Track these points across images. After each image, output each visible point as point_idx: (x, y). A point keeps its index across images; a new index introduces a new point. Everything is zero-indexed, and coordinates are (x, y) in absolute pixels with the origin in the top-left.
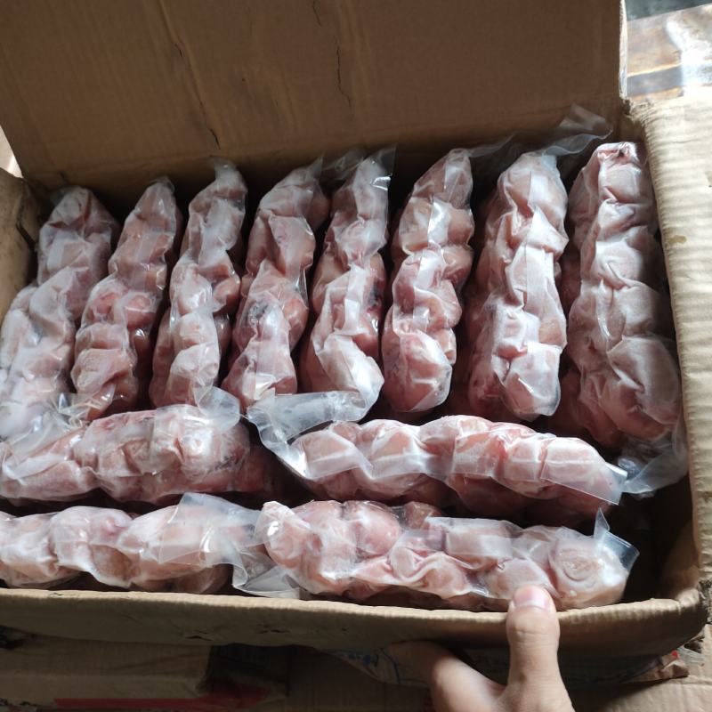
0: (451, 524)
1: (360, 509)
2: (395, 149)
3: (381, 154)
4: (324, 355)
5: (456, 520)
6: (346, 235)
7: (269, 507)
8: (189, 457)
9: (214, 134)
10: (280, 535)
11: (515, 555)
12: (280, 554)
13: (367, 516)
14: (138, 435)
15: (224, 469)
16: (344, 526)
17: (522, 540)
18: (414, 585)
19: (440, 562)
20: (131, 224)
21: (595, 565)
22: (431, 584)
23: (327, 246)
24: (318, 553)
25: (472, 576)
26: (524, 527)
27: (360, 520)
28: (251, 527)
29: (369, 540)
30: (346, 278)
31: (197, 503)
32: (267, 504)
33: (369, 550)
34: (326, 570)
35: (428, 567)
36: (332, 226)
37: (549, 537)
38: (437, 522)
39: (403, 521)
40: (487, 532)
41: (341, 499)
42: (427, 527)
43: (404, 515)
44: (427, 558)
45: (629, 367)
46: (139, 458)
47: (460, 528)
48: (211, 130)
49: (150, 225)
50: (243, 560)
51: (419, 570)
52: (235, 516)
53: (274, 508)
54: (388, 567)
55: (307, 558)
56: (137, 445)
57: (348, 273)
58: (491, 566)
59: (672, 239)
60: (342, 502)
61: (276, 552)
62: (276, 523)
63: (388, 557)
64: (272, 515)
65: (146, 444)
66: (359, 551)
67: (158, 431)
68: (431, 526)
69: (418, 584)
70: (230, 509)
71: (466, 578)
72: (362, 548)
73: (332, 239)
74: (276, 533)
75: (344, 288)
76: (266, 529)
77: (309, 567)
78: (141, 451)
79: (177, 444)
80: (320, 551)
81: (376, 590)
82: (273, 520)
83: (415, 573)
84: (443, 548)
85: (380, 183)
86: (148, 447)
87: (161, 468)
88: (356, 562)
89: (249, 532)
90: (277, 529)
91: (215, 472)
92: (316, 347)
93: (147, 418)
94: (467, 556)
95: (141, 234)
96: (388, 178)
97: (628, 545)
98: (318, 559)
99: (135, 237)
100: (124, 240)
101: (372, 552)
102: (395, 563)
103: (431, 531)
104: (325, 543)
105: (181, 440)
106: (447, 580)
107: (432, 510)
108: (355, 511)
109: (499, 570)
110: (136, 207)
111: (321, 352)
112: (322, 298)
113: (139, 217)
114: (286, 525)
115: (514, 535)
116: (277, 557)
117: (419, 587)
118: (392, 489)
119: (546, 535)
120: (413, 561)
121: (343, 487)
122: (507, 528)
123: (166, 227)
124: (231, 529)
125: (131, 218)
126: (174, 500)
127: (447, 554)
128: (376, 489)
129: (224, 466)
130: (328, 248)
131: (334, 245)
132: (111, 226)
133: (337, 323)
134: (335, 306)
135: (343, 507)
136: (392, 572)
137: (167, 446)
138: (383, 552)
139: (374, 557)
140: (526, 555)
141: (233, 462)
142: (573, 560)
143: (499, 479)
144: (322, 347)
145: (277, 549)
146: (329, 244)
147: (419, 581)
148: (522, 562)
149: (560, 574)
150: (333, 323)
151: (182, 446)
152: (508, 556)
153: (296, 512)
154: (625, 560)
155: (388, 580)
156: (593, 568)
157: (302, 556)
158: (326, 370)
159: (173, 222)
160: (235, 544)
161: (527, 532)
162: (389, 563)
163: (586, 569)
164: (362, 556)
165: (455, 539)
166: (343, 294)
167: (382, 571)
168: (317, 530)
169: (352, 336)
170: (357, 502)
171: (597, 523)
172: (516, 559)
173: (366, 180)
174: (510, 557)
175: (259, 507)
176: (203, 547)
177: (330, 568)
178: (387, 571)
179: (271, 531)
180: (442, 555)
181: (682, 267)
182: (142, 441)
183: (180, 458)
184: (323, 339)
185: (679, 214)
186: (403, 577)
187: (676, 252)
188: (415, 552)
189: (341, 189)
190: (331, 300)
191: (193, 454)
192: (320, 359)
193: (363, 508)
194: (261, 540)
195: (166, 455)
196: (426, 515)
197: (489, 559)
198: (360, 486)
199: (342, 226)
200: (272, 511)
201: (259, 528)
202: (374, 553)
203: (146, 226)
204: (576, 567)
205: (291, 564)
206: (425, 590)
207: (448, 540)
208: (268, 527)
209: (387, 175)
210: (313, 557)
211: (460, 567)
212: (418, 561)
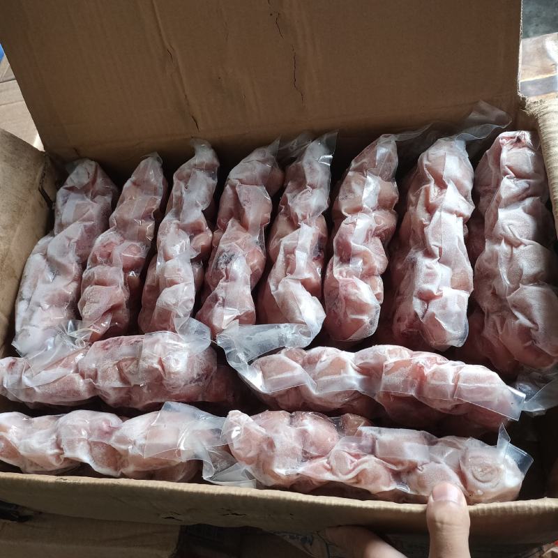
0: (380, 432)
1: (306, 418)
2: (337, 134)
3: (325, 137)
4: (278, 295)
5: (383, 429)
6: (297, 200)
7: (232, 415)
8: (170, 373)
9: (195, 120)
10: (241, 437)
11: (432, 459)
12: (241, 453)
13: (311, 424)
14: (129, 354)
15: (196, 383)
16: (293, 431)
17: (438, 447)
18: (349, 482)
19: (371, 463)
20: (128, 188)
21: (498, 470)
22: (363, 481)
23: (281, 209)
24: (272, 453)
25: (397, 476)
26: (439, 437)
27: (305, 427)
28: (218, 431)
29: (312, 444)
30: (297, 235)
31: (174, 410)
32: (231, 413)
33: (313, 452)
34: (278, 467)
35: (360, 468)
36: (285, 193)
37: (460, 446)
38: (368, 431)
39: (340, 429)
40: (409, 440)
41: (291, 410)
42: (360, 434)
43: (341, 424)
44: (360, 460)
45: (526, 310)
46: (130, 373)
47: (387, 436)
48: (193, 117)
49: (142, 190)
50: (211, 457)
51: (354, 469)
52: (205, 421)
53: (236, 416)
54: (328, 466)
55: (262, 457)
56: (129, 362)
57: (298, 230)
58: (413, 468)
60: (291, 413)
61: (238, 451)
62: (238, 428)
63: (328, 458)
64: (235, 421)
65: (135, 362)
66: (305, 452)
67: (146, 352)
68: (364, 433)
69: (352, 481)
70: (201, 416)
71: (391, 477)
72: (308, 451)
73: (286, 203)
74: (239, 436)
75: (295, 242)
76: (230, 433)
77: (263, 464)
78: (131, 367)
79: (160, 362)
80: (273, 451)
81: (318, 485)
82: (236, 426)
83: (350, 471)
84: (373, 452)
85: (324, 160)
86: (137, 364)
87: (147, 381)
88: (302, 461)
89: (217, 435)
90: (239, 432)
91: (189, 385)
92: (272, 288)
93: (138, 342)
94: (392, 459)
95: (135, 197)
96: (331, 156)
97: (525, 454)
98: (272, 458)
99: (131, 199)
100: (122, 202)
101: (315, 454)
102: (334, 463)
103: (363, 438)
104: (277, 445)
105: (163, 359)
106: (376, 478)
107: (363, 420)
108: (302, 420)
109: (419, 471)
110: (132, 176)
111: (275, 292)
112: (278, 249)
113: (134, 183)
114: (246, 430)
115: (431, 443)
116: (239, 456)
117: (353, 483)
118: (331, 403)
119: (457, 443)
120: (349, 462)
121: (291, 401)
122: (425, 437)
123: (155, 191)
124: (203, 432)
125: (128, 184)
126: (157, 407)
127: (376, 456)
128: (319, 403)
129: (197, 381)
130: (283, 210)
131: (288, 208)
132: (112, 190)
133: (289, 269)
134: (288, 255)
135: (291, 417)
136: (331, 470)
137: (152, 364)
138: (324, 453)
139: (316, 457)
140: (442, 460)
141: (204, 378)
142: (480, 465)
143: (419, 397)
144: (277, 288)
145: (237, 449)
146: (284, 207)
147: (353, 478)
148: (437, 465)
149: (470, 476)
150: (286, 269)
151: (164, 364)
152: (426, 460)
153: (254, 419)
154: (521, 466)
155: (328, 477)
156: (496, 472)
157: (258, 455)
158: (280, 307)
159: (161, 188)
160: (205, 444)
161: (441, 441)
162: (329, 463)
163: (491, 473)
164: (307, 457)
165: (383, 445)
166: (294, 246)
167: (323, 469)
168: (271, 434)
169: (301, 280)
170: (303, 413)
171: (499, 434)
172: (433, 463)
173: (313, 157)
174: (428, 461)
175: (225, 414)
176: (179, 446)
177: (281, 465)
178: (328, 470)
179: (234, 435)
180: (372, 457)
182: (133, 359)
183: (163, 376)
184: (278, 282)
186: (340, 475)
188: (349, 453)
189: (294, 164)
190: (284, 251)
191: (173, 371)
192: (275, 297)
193: (308, 418)
194: (226, 441)
195: (151, 371)
196: (358, 425)
197: (411, 462)
198: (305, 400)
199: (294, 193)
200: (235, 418)
201: (224, 432)
202: (316, 454)
203: (138, 190)
204: (482, 471)
205: (249, 461)
206: (358, 486)
207: (377, 446)
208: (232, 431)
209: (330, 154)
210: (268, 456)
211: (386, 468)
212: (352, 462)
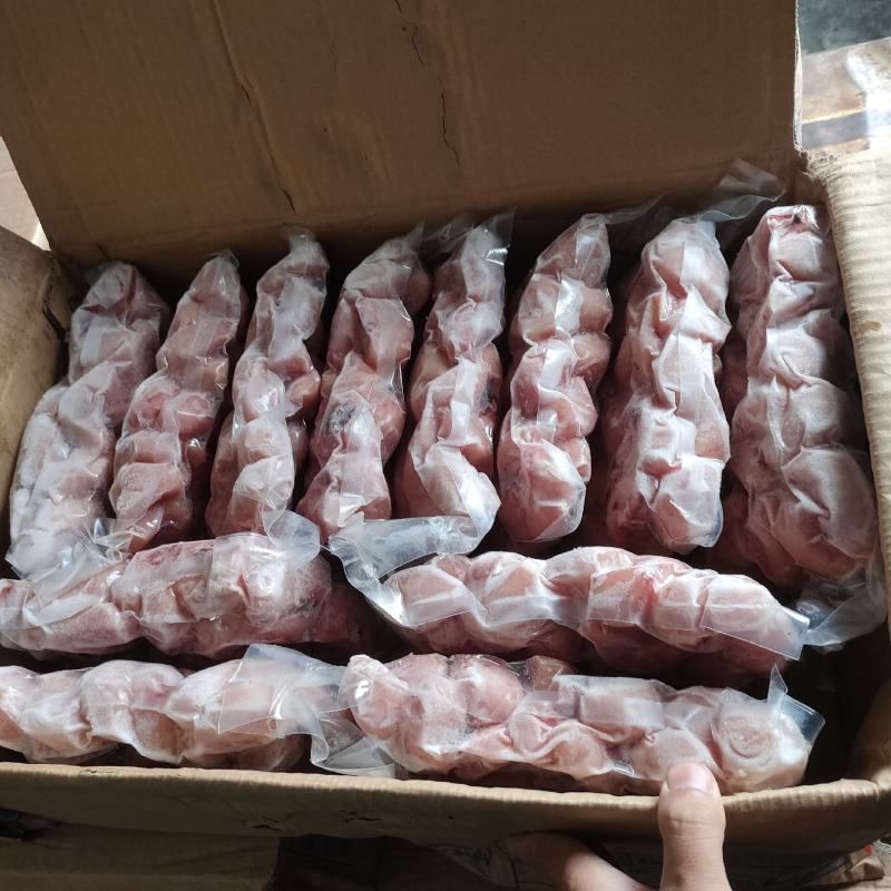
0: (587, 684)
1: (472, 665)
2: (512, 214)
3: (495, 220)
4: (424, 471)
5: (592, 679)
6: (452, 321)
7: (356, 663)
8: (256, 599)
9: (289, 197)
10: (369, 698)
11: (667, 723)
12: (370, 721)
13: (480, 674)
14: (191, 571)
15: (300, 614)
16: (451, 685)
17: (676, 704)
18: (540, 762)
19: (573, 733)
20: (184, 307)
21: (770, 737)
22: (561, 761)
23: (428, 335)
24: (419, 721)
25: (614, 750)
26: (679, 687)
27: (470, 679)
28: (334, 688)
29: (482, 704)
30: (453, 377)
31: (265, 657)
32: (354, 659)
33: (482, 716)
34: (430, 743)
35: (557, 739)
36: (434, 309)
37: (709, 700)
38: (568, 682)
39: (526, 680)
40: (632, 694)
41: (448, 652)
42: (556, 688)
43: (526, 673)
44: (556, 728)
45: (810, 487)
46: (194, 600)
47: (598, 689)
48: (285, 193)
49: (208, 309)
50: (323, 728)
51: (547, 742)
52: (314, 673)
53: (362, 663)
54: (506, 738)
55: (404, 727)
56: (192, 583)
57: (455, 368)
58: (638, 738)
59: (863, 325)
60: (448, 656)
61: (366, 719)
62: (365, 683)
63: (507, 726)
64: (361, 672)
65: (202, 582)
66: (471, 718)
67: (218, 566)
68: (561, 686)
69: (544, 761)
70: (308, 664)
71: (605, 753)
72: (475, 716)
73: (435, 326)
74: (366, 695)
75: (450, 387)
76: (353, 691)
77: (406, 739)
78: (195, 591)
79: (241, 582)
80: (421, 718)
81: (491, 768)
82: (361, 680)
83: (542, 746)
84: (576, 715)
85: (494, 256)
86: (205, 586)
87: (222, 612)
88: (466, 732)
89: (332, 694)
90: (366, 690)
91: (288, 618)
92: (416, 461)
93: (205, 550)
94: (608, 724)
95: (197, 321)
96: (504, 251)
97: (811, 711)
98: (418, 728)
99: (190, 324)
100: (176, 329)
101: (487, 719)
102: (515, 734)
103: (560, 693)
104: (427, 707)
105: (246, 577)
106: (581, 756)
107: (561, 666)
108: (466, 667)
109: (647, 743)
110: (192, 286)
111: (420, 467)
112: (423, 399)
113: (195, 299)
114: (378, 685)
115: (667, 699)
116: (367, 726)
117: (547, 764)
118: (511, 640)
119: (706, 697)
120: (539, 731)
121: (449, 637)
122: (657, 690)
123: (228, 310)
124: (310, 691)
125: (185, 300)
126: (237, 653)
127: (580, 721)
128: (492, 640)
129: (300, 609)
130: (430, 338)
131: (438, 334)
132: (160, 310)
133: (442, 430)
134: (440, 409)
135: (449, 663)
136: (511, 745)
137: (229, 584)
138: (501, 719)
139: (489, 725)
140: (682, 723)
141: (311, 606)
142: (742, 731)
143: (646, 627)
144: (423, 461)
145: (364, 716)
146: (431, 332)
147: (546, 756)
148: (677, 732)
149: (726, 749)
150: (437, 431)
151: (248, 585)
152: (659, 725)
153: (390, 668)
154: (807, 731)
155: (507, 755)
156: (767, 741)
157: (398, 724)
158: (428, 490)
159: (236, 305)
160: (313, 708)
161: (683, 695)
162: (508, 734)
163: (759, 742)
164: (474, 725)
165: (591, 703)
166: (448, 395)
167: (498, 743)
168: (417, 691)
169: (461, 448)
170: (468, 656)
171: (771, 683)
172: (669, 729)
173: (477, 253)
174: (663, 727)
175: (344, 662)
176: (273, 713)
177: (434, 740)
178: (506, 744)
179: (359, 693)
180: (575, 723)
181: (876, 361)
182: (197, 579)
183: (245, 599)
184: (425, 451)
185: (871, 294)
186: (525, 751)
187: (868, 341)
188: (539, 718)
189: (446, 264)
190: (434, 402)
191: (261, 595)
192: (420, 475)
193: (475, 663)
194: (346, 703)
195: (227, 596)
196: (554, 673)
197: (635, 729)
198: (471, 636)
199: (447, 311)
200: (360, 667)
201: (344, 689)
202: (490, 720)
203: (202, 310)
204: (745, 740)
205: (384, 734)
206: (553, 768)
207: (582, 705)
208: (356, 688)
209: (503, 247)
210: (412, 726)
211: (598, 739)
212: (544, 731)
